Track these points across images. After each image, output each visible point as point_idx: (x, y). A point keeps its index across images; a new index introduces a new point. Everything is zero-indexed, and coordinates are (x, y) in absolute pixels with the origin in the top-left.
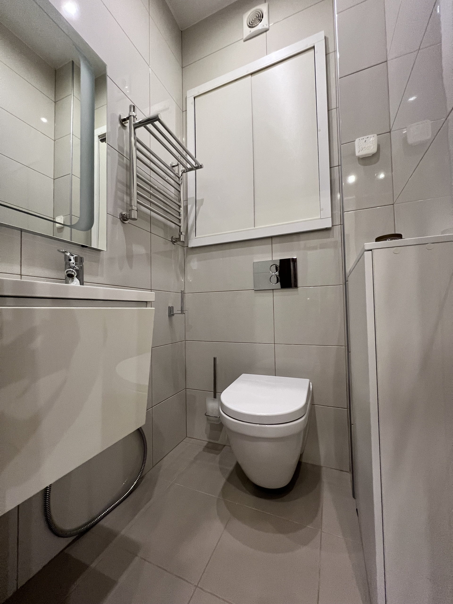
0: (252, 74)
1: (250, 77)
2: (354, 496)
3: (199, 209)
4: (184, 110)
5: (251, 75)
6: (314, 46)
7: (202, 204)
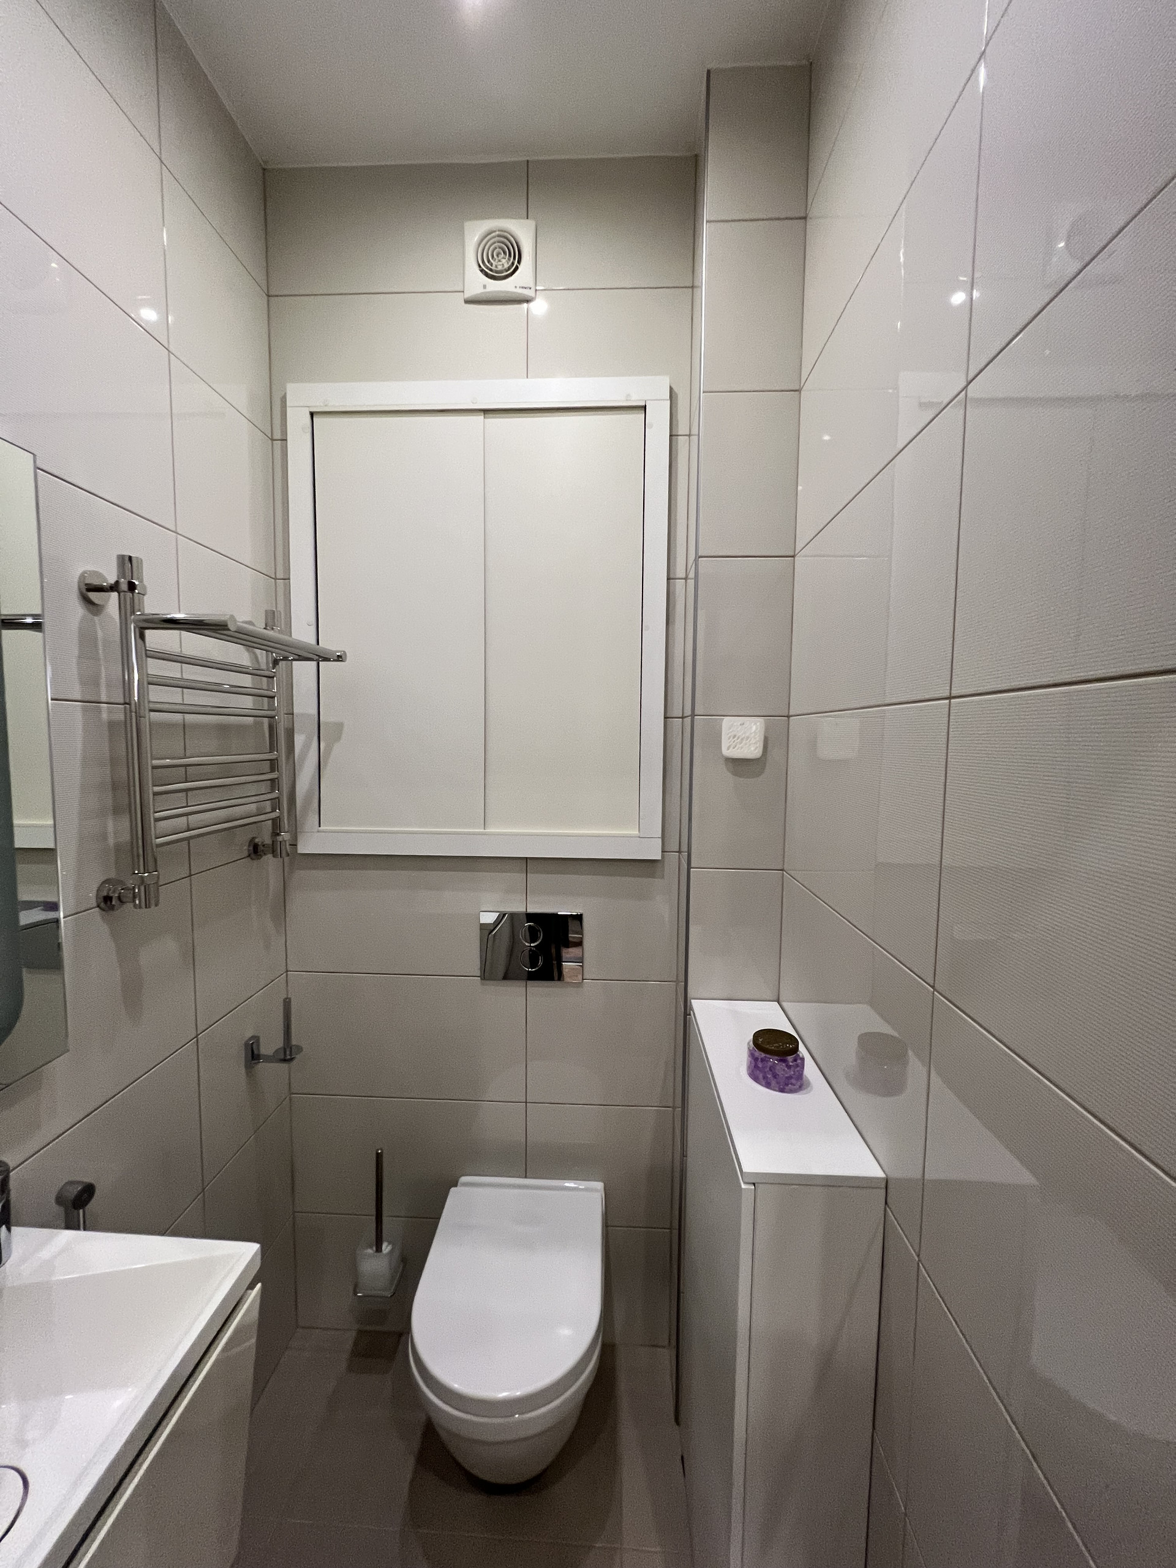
0: (486, 412)
1: (480, 418)
2: (677, 1421)
3: (329, 749)
4: (277, 435)
5: (484, 414)
6: (646, 406)
7: (338, 738)
